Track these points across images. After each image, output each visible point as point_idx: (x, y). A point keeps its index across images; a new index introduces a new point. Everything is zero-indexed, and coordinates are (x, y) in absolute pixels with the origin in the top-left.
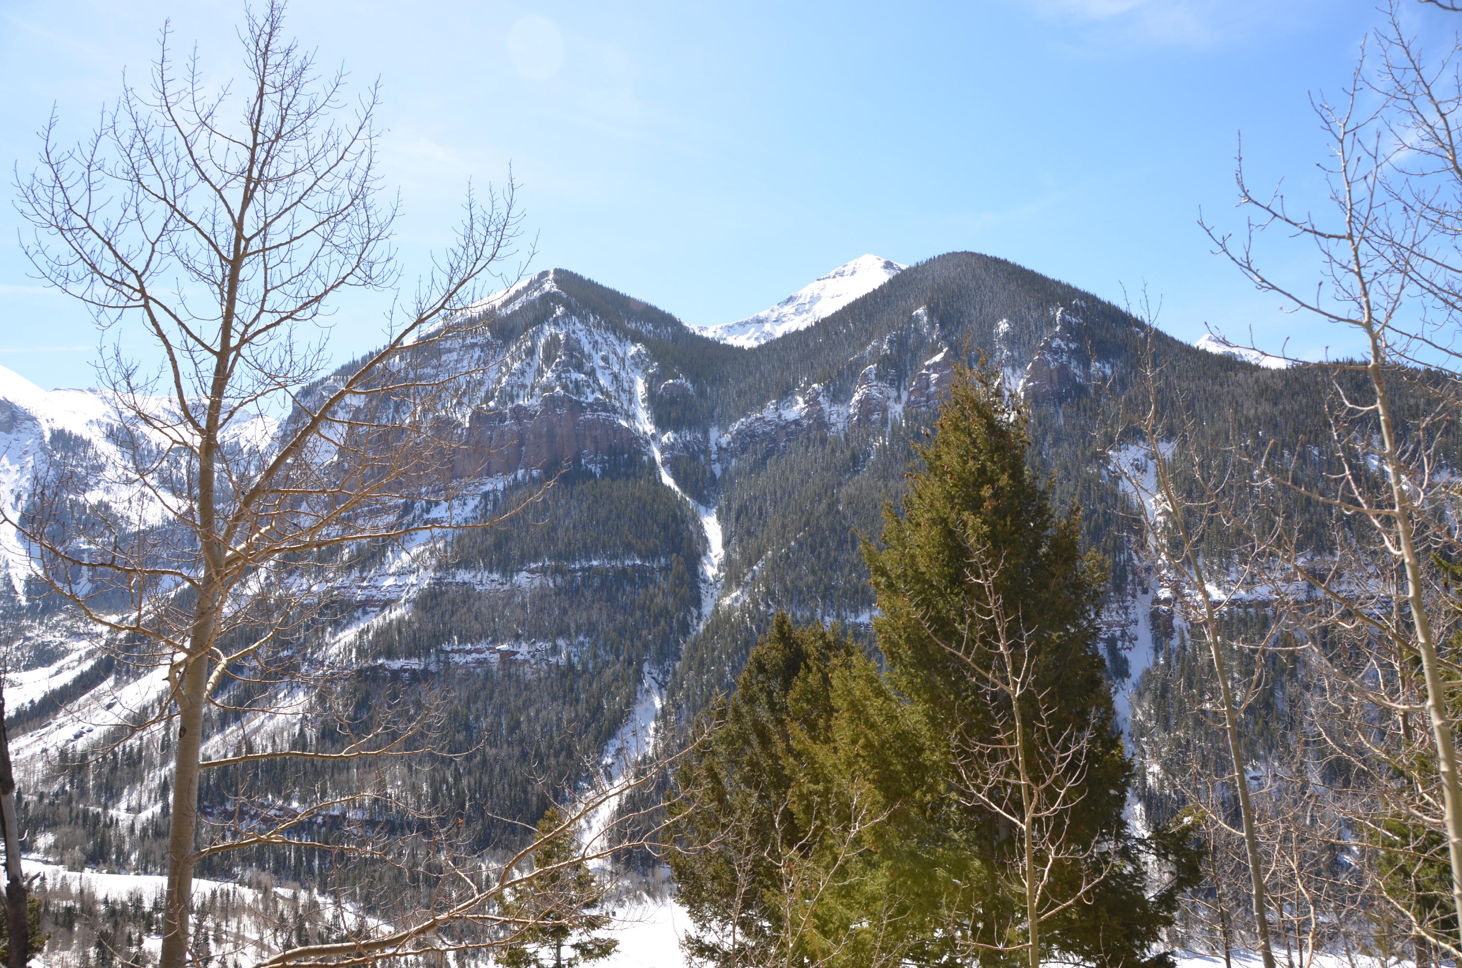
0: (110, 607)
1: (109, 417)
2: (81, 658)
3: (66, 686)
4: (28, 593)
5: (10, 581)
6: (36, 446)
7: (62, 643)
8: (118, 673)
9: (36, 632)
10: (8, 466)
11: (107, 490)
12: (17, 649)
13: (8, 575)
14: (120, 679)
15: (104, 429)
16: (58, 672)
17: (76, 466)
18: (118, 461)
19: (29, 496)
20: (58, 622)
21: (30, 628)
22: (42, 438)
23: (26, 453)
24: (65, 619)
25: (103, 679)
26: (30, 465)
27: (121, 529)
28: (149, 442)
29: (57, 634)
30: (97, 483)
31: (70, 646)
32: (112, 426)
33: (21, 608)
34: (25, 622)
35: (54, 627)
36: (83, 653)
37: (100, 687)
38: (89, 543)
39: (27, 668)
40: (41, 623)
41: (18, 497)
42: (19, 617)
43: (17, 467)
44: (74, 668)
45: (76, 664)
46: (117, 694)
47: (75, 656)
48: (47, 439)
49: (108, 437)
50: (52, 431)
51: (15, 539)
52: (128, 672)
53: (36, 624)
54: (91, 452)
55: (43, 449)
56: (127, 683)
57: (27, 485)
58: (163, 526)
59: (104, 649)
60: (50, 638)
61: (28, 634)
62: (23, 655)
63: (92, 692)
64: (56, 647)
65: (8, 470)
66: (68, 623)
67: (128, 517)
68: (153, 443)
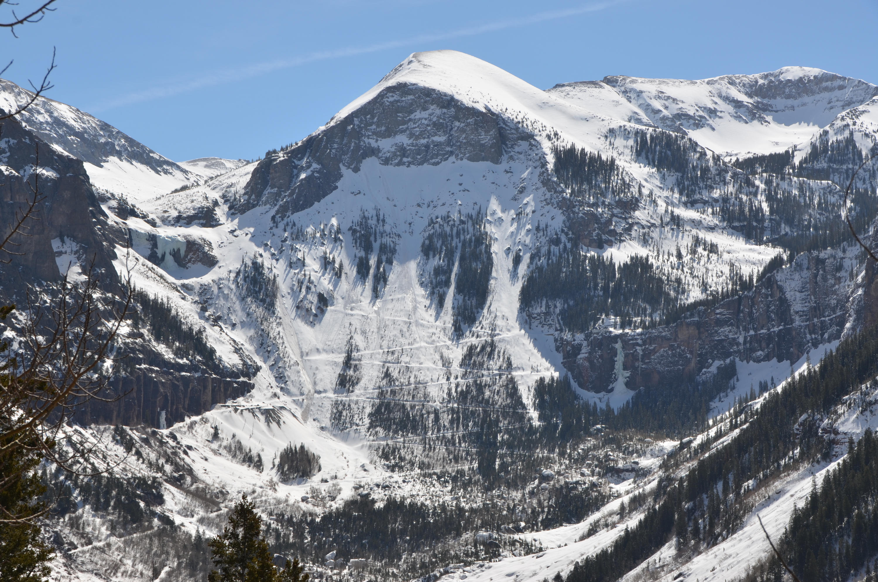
0: (661, 427)
1: (639, 121)
2: (622, 507)
3: (604, 553)
4: (540, 406)
5: (515, 389)
6: (535, 179)
7: (593, 485)
8: (681, 534)
9: (556, 468)
10: (500, 214)
11: (645, 241)
12: (532, 494)
13: (512, 381)
14: (686, 543)
15: (631, 142)
16: (592, 531)
17: (595, 205)
18: (657, 192)
19: (532, 258)
20: (586, 452)
21: (548, 462)
22: (544, 164)
23: (522, 191)
24: (595, 448)
25: (659, 544)
26: (529, 210)
27: (669, 300)
28: (703, 154)
29: (586, 471)
30: (628, 230)
31: (605, 490)
32: (643, 134)
33: (532, 430)
34: (540, 453)
35: (580, 461)
36: (626, 499)
37: (656, 556)
38: (623, 327)
39: (548, 525)
40: (562, 454)
41: (517, 260)
42: (531, 446)
43: (512, 213)
44: (614, 525)
45: (616, 518)
46: (684, 569)
47: (614, 505)
48: (550, 166)
49: (638, 154)
50: (556, 151)
51: (517, 325)
52: (696, 533)
53: (555, 456)
54: (615, 180)
55: (546, 182)
56: (697, 552)
57: (528, 240)
58: (734, 292)
59: (657, 493)
60: (578, 478)
61: (546, 472)
62: (540, 503)
63: (644, 565)
64: (586, 491)
65: (501, 220)
66: (601, 453)
67: (678, 281)
68: (709, 154)
